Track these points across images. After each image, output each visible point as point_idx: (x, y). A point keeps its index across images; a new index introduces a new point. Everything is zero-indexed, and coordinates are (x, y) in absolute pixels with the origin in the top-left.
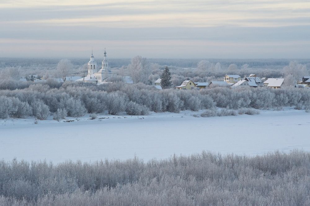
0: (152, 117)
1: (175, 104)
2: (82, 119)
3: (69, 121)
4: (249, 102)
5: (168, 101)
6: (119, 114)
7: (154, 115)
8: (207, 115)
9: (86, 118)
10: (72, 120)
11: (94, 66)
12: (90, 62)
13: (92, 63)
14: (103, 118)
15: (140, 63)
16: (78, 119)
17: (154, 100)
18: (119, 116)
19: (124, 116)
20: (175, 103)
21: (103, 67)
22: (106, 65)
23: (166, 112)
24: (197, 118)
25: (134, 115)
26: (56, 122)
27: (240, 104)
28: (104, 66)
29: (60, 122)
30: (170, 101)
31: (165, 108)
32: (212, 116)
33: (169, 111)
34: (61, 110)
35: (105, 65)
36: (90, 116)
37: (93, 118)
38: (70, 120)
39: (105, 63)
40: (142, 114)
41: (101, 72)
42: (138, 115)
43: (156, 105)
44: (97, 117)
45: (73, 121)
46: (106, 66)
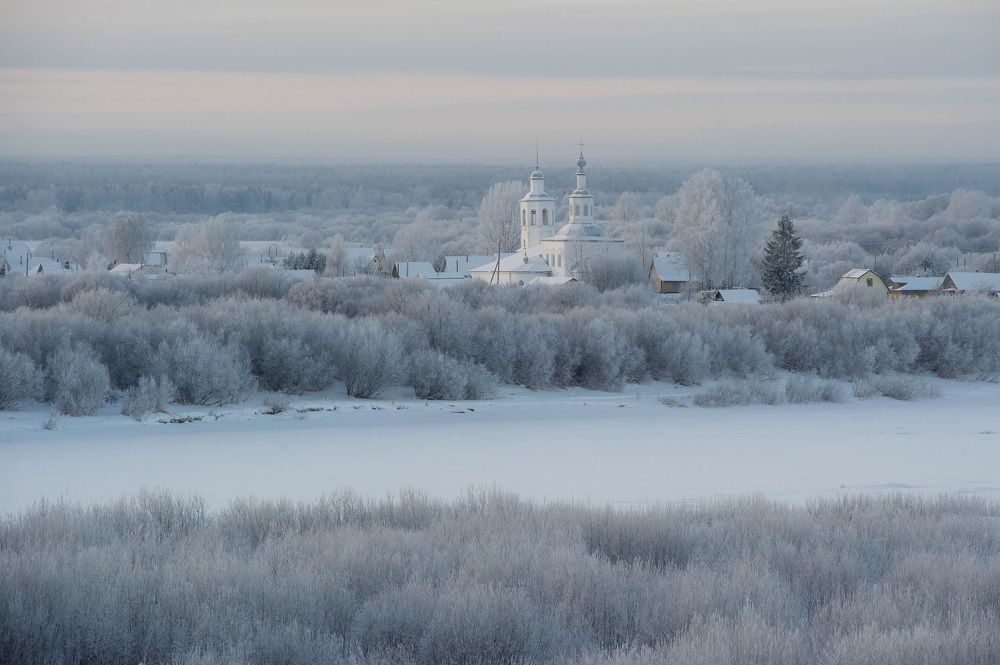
0: (505, 405)
1: (608, 360)
2: (231, 413)
3: (181, 422)
4: (914, 352)
5: (578, 350)
6: (383, 394)
7: (520, 400)
8: (718, 399)
9: (249, 411)
10: (193, 414)
11: (544, 211)
12: (527, 197)
13: (538, 204)
14: (313, 410)
15: (714, 202)
16: (218, 414)
17: (523, 347)
18: (375, 404)
19: (397, 404)
20: (606, 357)
21: (572, 218)
22: (586, 208)
23: (569, 388)
24: (674, 410)
25: (440, 398)
26: (128, 422)
27: (872, 360)
28: (577, 213)
29: (144, 422)
30: (588, 351)
31: (569, 376)
32: (737, 403)
33: (584, 386)
34: (153, 380)
35: (582, 210)
36: (266, 404)
37: (276, 411)
38: (184, 415)
39: (579, 201)
40: (471, 394)
41: (565, 237)
42: (452, 398)
43: (531, 363)
44: (292, 405)
45: (196, 419)
46: (586, 214)
